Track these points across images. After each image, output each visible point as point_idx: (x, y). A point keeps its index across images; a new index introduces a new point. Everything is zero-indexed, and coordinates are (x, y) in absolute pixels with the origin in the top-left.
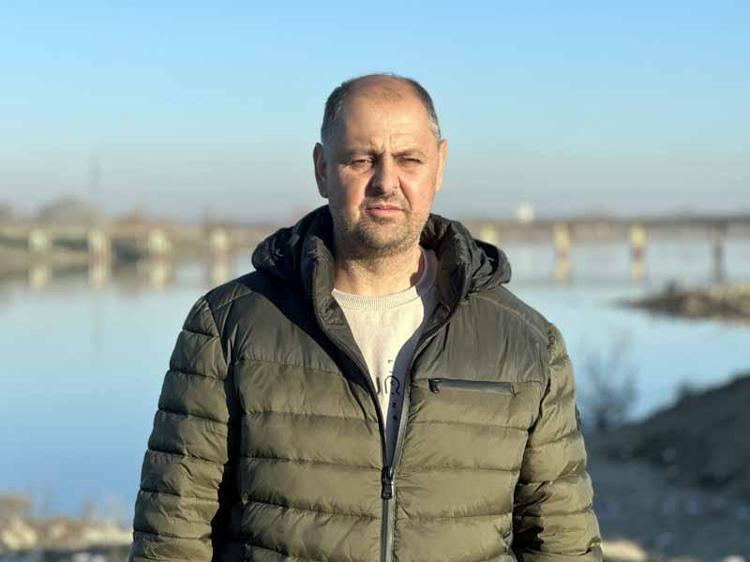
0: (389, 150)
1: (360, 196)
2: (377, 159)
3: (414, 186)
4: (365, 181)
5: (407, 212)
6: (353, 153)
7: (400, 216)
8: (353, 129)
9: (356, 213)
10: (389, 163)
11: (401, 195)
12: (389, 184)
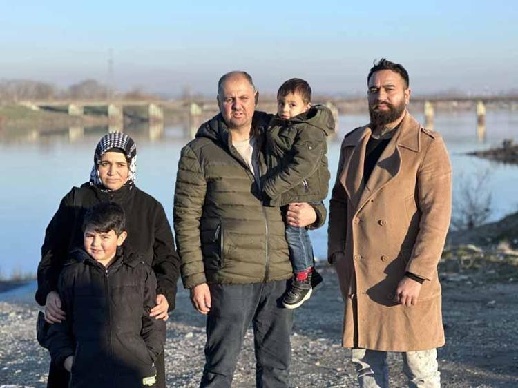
0: (237, 96)
1: (230, 111)
2: (234, 99)
3: (246, 105)
4: (231, 106)
5: (245, 114)
6: (226, 98)
7: (243, 116)
8: (226, 91)
9: (230, 116)
10: (238, 100)
11: (243, 109)
12: (238, 107)
